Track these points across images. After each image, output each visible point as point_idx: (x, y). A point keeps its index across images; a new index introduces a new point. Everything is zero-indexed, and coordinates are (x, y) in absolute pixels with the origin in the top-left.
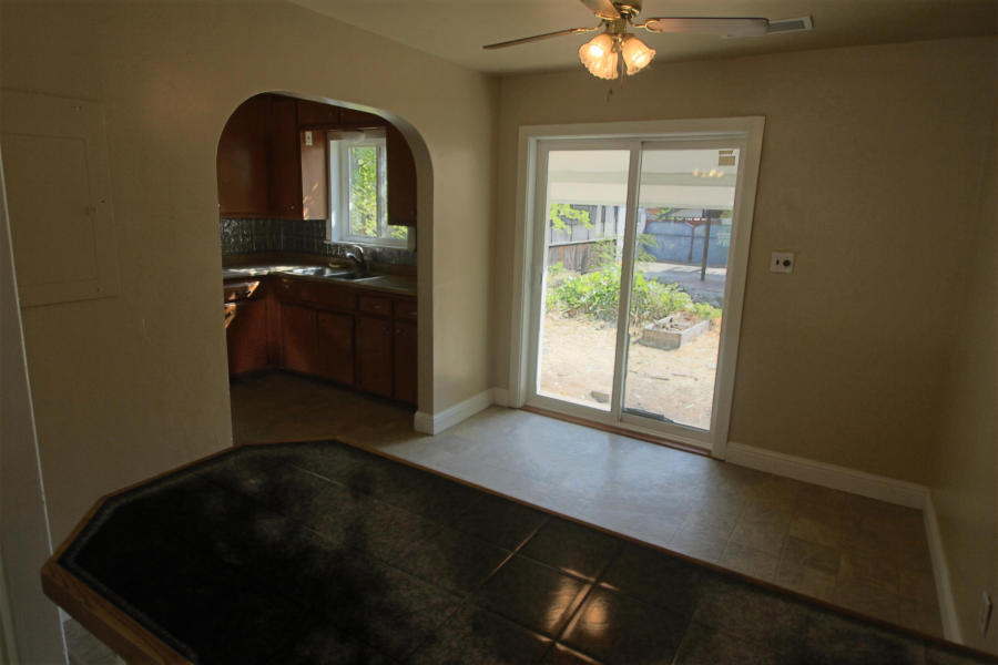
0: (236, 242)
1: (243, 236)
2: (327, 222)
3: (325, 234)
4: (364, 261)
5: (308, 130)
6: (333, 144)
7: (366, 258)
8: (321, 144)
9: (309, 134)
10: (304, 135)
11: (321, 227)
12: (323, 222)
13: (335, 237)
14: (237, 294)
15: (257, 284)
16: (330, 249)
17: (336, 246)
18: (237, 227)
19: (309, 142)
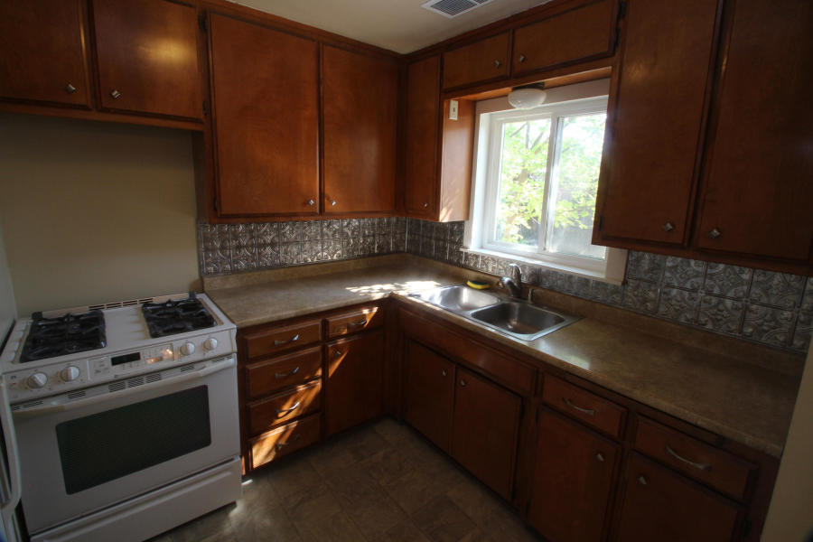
0: (355, 244)
1: (364, 236)
2: (466, 223)
3: (462, 238)
4: (520, 283)
5: (453, 97)
6: (484, 118)
7: (524, 280)
8: (468, 119)
9: (454, 104)
10: (449, 105)
11: (457, 230)
12: (461, 224)
13: (474, 244)
14: (348, 328)
15: (375, 310)
16: (467, 258)
17: (476, 256)
18: (359, 226)
19: (454, 116)
